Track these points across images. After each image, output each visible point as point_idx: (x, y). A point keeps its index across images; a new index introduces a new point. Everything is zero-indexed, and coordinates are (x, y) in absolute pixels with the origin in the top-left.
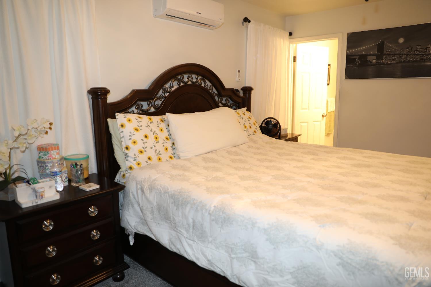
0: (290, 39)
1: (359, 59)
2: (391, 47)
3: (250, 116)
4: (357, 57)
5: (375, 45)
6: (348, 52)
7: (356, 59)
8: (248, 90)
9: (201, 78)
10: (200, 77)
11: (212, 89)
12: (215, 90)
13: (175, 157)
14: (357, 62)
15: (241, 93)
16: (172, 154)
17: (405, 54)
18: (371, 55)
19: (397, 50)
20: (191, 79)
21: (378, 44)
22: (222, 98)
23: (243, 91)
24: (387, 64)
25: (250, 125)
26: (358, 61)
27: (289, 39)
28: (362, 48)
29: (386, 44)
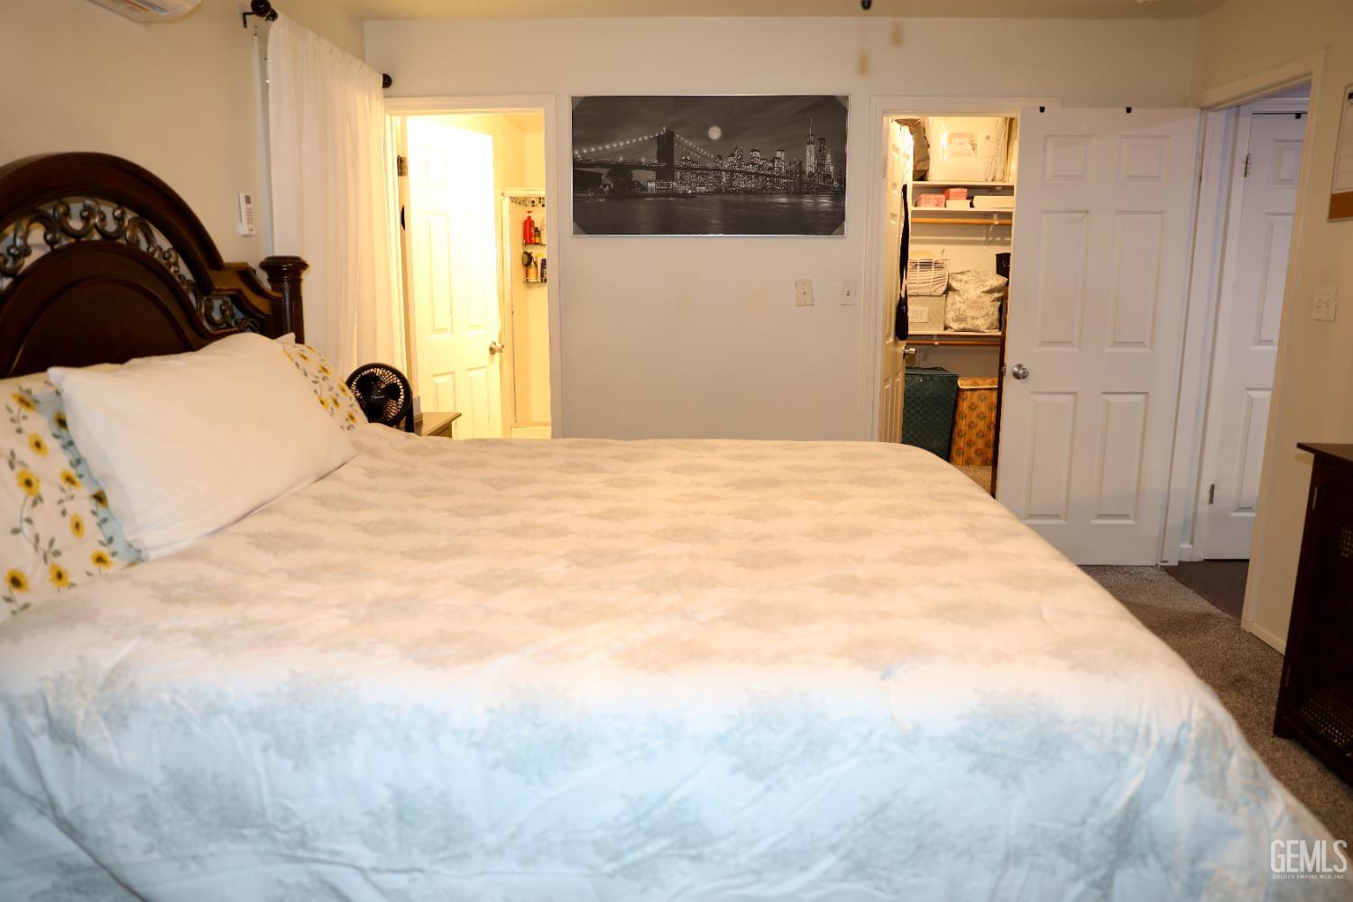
0: (388, 99)
1: (610, 175)
2: (691, 149)
3: (323, 364)
4: (605, 171)
5: (649, 139)
6: (577, 152)
7: (602, 175)
8: (287, 271)
9: (135, 219)
10: (130, 215)
11: (176, 264)
12: (184, 270)
13: (114, 554)
14: (605, 186)
15: (263, 277)
16: (102, 544)
17: (726, 171)
18: (639, 166)
19: (707, 158)
20: (97, 220)
21: (658, 137)
22: (209, 300)
23: (269, 275)
24: (685, 195)
25: (332, 393)
26: (608, 184)
27: (385, 97)
28: (615, 145)
29: (679, 138)
